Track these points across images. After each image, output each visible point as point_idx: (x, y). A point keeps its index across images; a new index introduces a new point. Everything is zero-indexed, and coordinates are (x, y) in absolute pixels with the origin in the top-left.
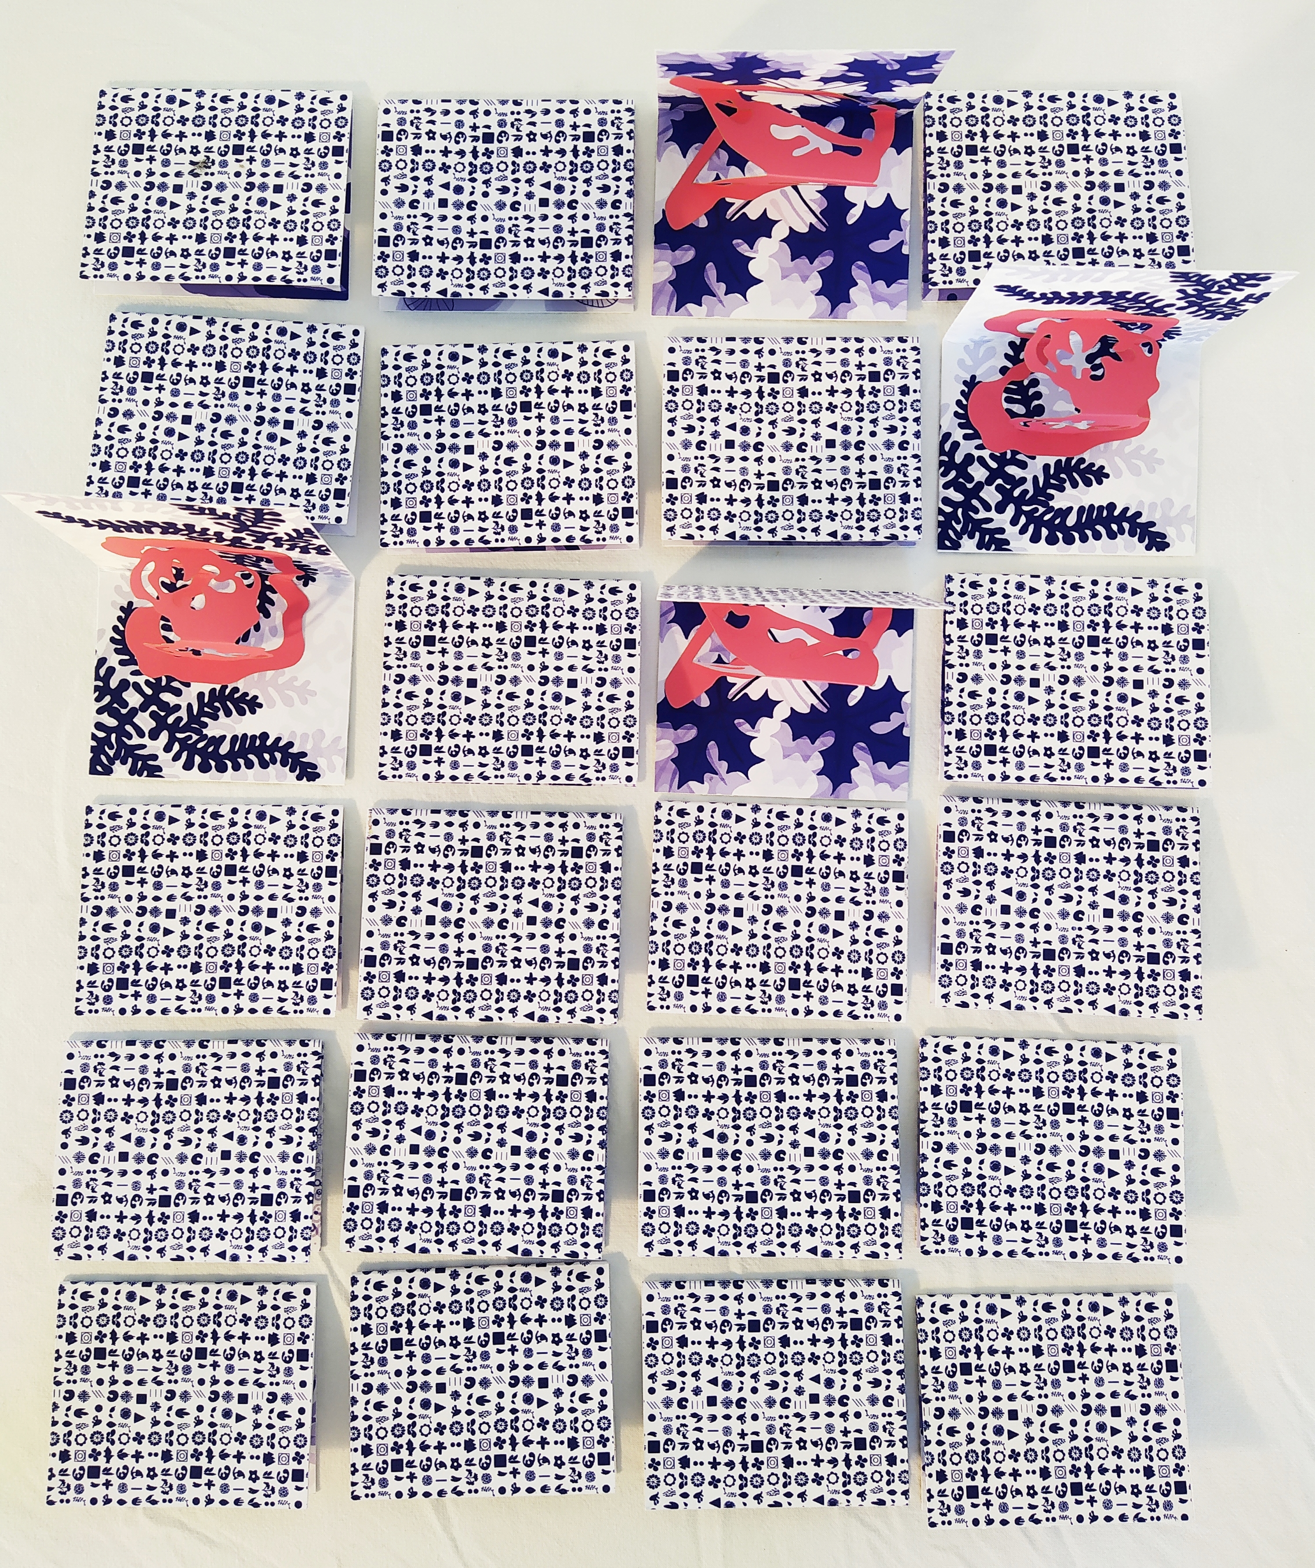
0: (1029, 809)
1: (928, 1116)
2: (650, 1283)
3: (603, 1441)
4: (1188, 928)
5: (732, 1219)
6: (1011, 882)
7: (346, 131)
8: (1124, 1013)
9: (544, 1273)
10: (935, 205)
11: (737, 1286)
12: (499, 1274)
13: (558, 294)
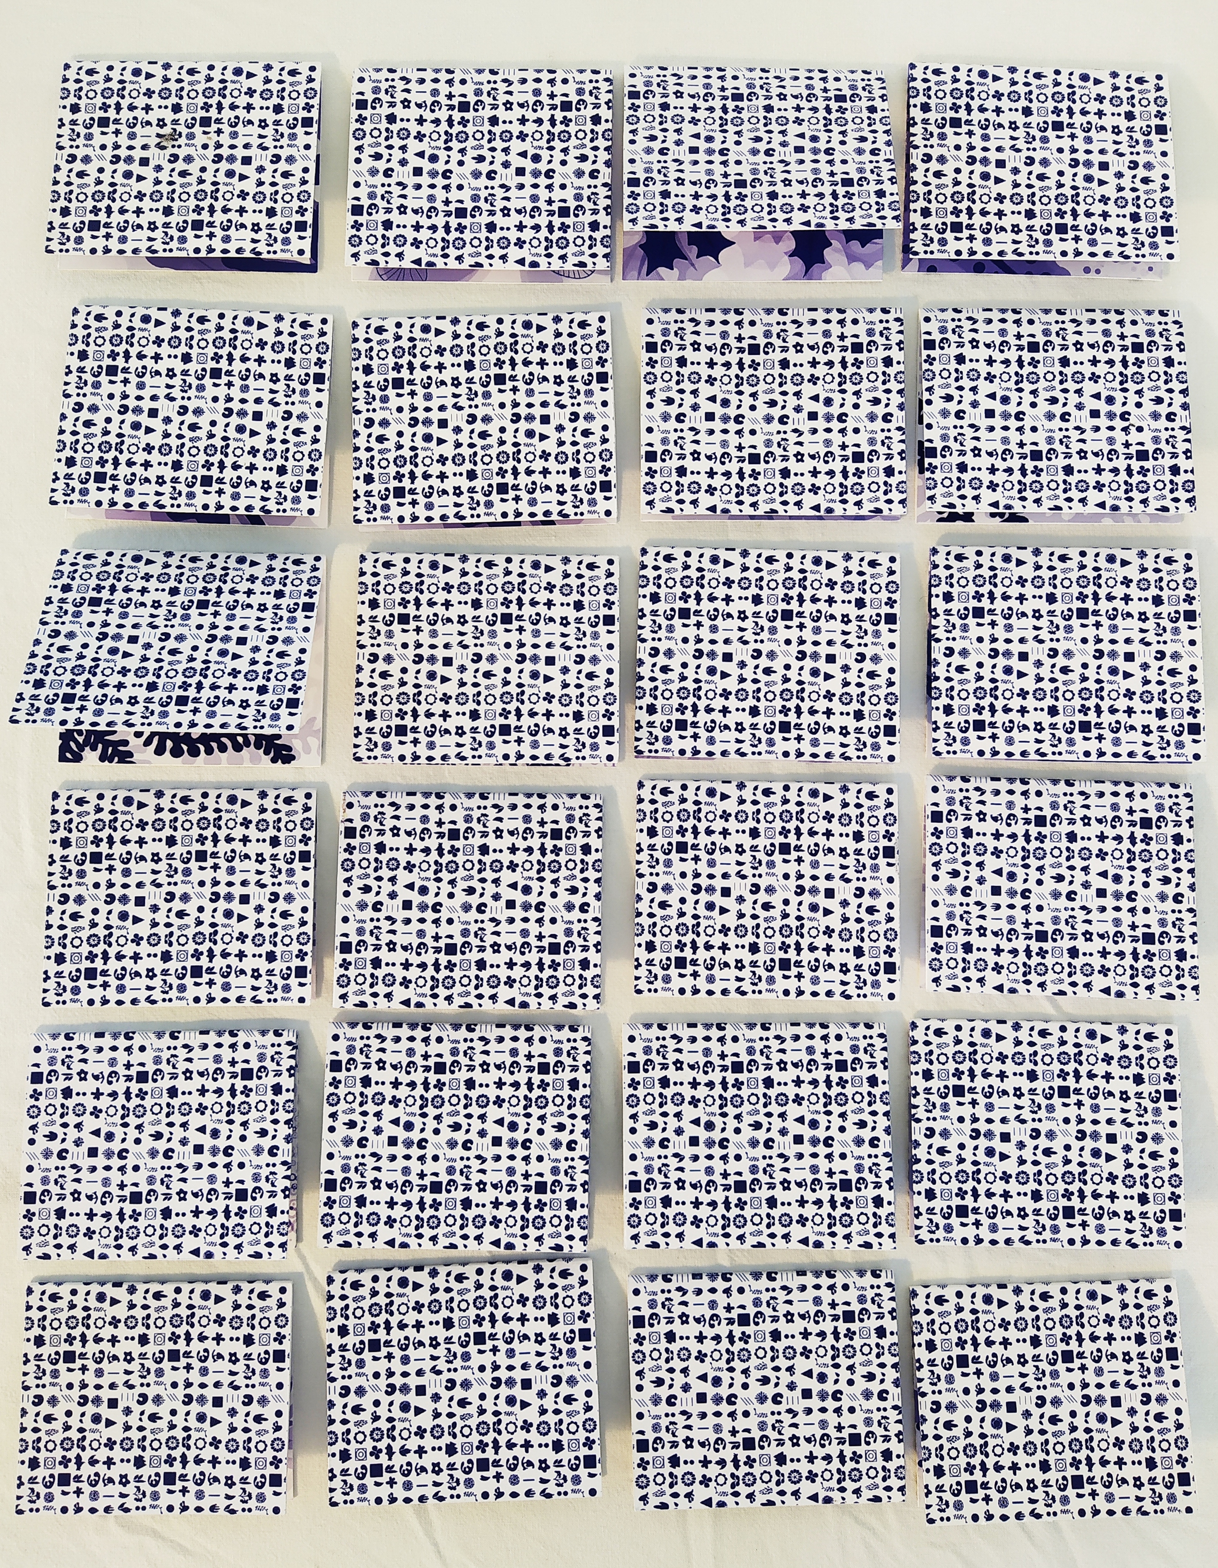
0: (1018, 787)
1: (920, 1101)
2: (636, 1276)
3: (589, 1443)
4: (1184, 907)
5: (721, 1210)
6: (1001, 863)
7: (315, 102)
8: (1120, 994)
9: (526, 1270)
10: (918, 175)
11: (726, 1279)
12: (480, 1272)
13: (534, 264)
